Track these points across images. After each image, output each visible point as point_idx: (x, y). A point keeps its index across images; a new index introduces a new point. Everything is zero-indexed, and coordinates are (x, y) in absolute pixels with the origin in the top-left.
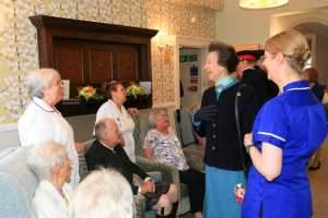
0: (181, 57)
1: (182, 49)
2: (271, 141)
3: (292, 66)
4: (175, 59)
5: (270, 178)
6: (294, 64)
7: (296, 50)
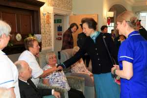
0: (55, 20)
1: (56, 15)
2: (126, 59)
3: (131, 26)
4: (52, 21)
5: (129, 79)
6: (131, 25)
7: (131, 18)
